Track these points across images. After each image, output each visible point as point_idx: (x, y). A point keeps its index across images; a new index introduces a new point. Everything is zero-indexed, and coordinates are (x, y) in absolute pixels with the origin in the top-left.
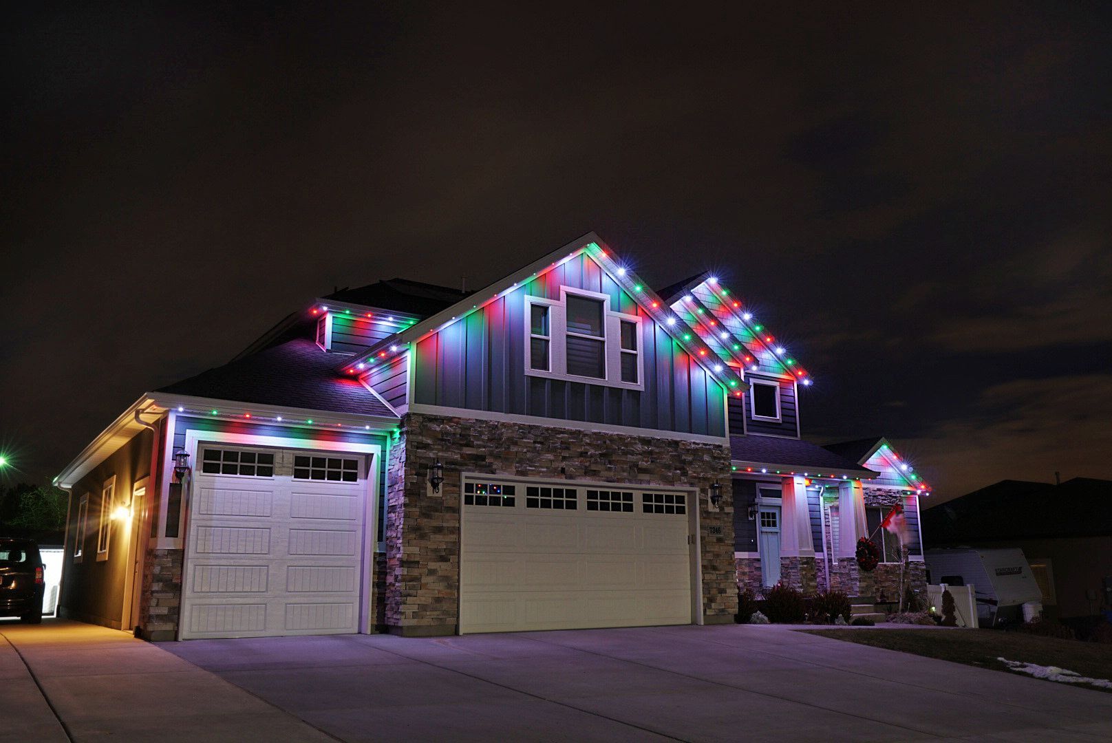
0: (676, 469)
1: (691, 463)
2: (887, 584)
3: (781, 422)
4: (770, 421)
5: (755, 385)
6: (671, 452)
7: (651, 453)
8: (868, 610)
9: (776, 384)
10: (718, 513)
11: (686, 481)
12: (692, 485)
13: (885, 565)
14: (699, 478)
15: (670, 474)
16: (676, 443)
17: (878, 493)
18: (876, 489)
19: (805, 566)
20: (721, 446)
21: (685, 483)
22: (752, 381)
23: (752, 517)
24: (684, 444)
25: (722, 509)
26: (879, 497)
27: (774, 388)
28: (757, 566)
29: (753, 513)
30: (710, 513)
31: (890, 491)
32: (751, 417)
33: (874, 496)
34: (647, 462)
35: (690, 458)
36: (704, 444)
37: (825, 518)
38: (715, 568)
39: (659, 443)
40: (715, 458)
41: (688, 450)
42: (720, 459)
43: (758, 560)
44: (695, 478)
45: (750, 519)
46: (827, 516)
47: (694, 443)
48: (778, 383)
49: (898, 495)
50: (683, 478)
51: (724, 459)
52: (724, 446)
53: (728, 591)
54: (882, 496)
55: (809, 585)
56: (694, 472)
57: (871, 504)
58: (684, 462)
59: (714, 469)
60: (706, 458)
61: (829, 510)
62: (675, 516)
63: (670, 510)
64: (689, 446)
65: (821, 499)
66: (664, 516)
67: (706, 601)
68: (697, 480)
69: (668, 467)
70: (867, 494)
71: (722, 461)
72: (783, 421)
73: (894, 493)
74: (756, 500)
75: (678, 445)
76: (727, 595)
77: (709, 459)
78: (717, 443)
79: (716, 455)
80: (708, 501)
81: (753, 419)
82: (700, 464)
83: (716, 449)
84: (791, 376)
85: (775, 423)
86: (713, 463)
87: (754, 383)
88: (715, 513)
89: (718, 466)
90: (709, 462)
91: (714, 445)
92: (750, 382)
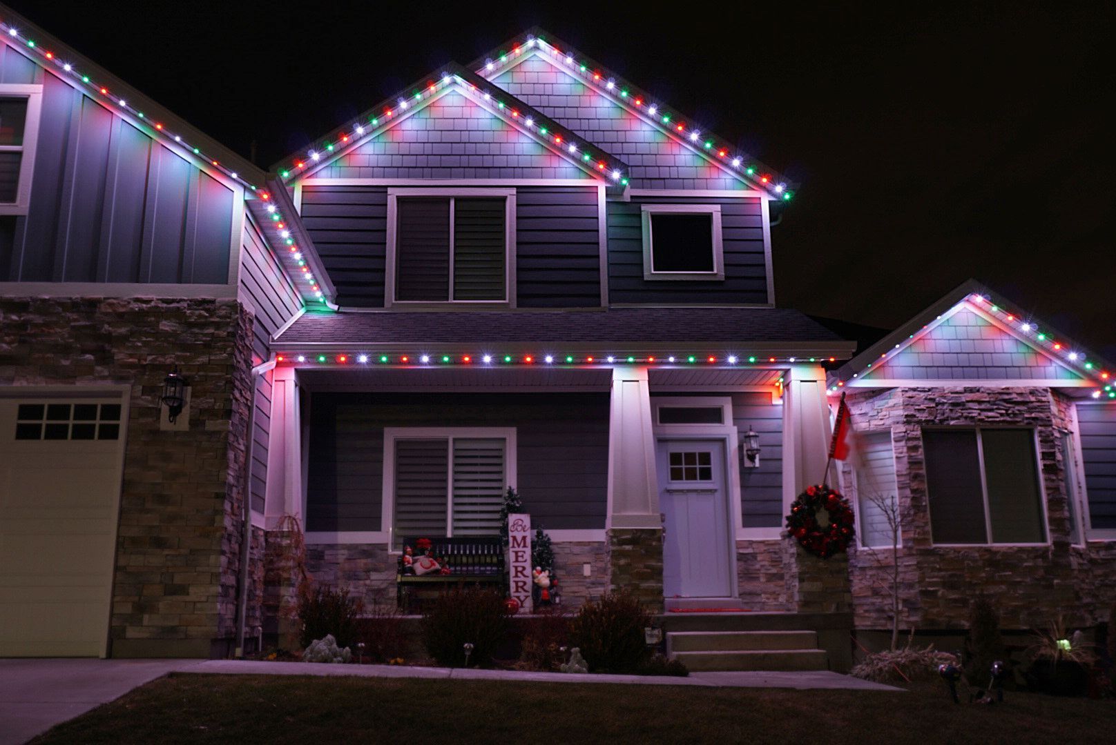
0: (84, 352)
1: (123, 339)
2: (992, 590)
3: (723, 279)
4: (696, 279)
5: (656, 218)
6: (75, 320)
7: (23, 325)
8: (800, 641)
9: (715, 210)
10: (185, 433)
11: (106, 373)
12: (121, 379)
13: (988, 550)
14: (144, 367)
15: (66, 363)
16: (93, 304)
17: (970, 396)
18: (959, 389)
19: (628, 547)
20: (213, 302)
21: (104, 378)
22: (647, 209)
24: (111, 305)
25: (195, 423)
26: (971, 405)
27: (708, 218)
30: (165, 432)
31: (1007, 391)
32: (643, 277)
33: (954, 404)
34: (9, 343)
35: (123, 330)
36: (164, 301)
38: (160, 543)
39: (44, 306)
40: (191, 325)
41: (121, 315)
42: (203, 326)
44: (131, 366)
47: (137, 300)
48: (718, 207)
49: (1033, 399)
50: (99, 368)
51: (217, 326)
52: (219, 299)
53: (192, 590)
54: (980, 402)
55: (637, 587)
56: (131, 356)
57: (941, 421)
58: (109, 338)
59: (185, 347)
60: (166, 326)
62: (96, 445)
63: (83, 433)
64: (124, 306)
66: (69, 445)
67: (127, 609)
68: (133, 372)
69: (65, 350)
70: (933, 400)
71: (211, 331)
72: (726, 277)
73: (1021, 394)
75: (96, 306)
76: (187, 598)
77: (174, 328)
78: (200, 297)
79: (195, 319)
80: (160, 410)
81: (645, 279)
82: (148, 339)
83: (195, 307)
84: (753, 189)
85: (707, 281)
86: (184, 334)
87: (651, 213)
88: (176, 433)
89: (196, 341)
90: (174, 334)
91: (191, 301)
92: (643, 213)
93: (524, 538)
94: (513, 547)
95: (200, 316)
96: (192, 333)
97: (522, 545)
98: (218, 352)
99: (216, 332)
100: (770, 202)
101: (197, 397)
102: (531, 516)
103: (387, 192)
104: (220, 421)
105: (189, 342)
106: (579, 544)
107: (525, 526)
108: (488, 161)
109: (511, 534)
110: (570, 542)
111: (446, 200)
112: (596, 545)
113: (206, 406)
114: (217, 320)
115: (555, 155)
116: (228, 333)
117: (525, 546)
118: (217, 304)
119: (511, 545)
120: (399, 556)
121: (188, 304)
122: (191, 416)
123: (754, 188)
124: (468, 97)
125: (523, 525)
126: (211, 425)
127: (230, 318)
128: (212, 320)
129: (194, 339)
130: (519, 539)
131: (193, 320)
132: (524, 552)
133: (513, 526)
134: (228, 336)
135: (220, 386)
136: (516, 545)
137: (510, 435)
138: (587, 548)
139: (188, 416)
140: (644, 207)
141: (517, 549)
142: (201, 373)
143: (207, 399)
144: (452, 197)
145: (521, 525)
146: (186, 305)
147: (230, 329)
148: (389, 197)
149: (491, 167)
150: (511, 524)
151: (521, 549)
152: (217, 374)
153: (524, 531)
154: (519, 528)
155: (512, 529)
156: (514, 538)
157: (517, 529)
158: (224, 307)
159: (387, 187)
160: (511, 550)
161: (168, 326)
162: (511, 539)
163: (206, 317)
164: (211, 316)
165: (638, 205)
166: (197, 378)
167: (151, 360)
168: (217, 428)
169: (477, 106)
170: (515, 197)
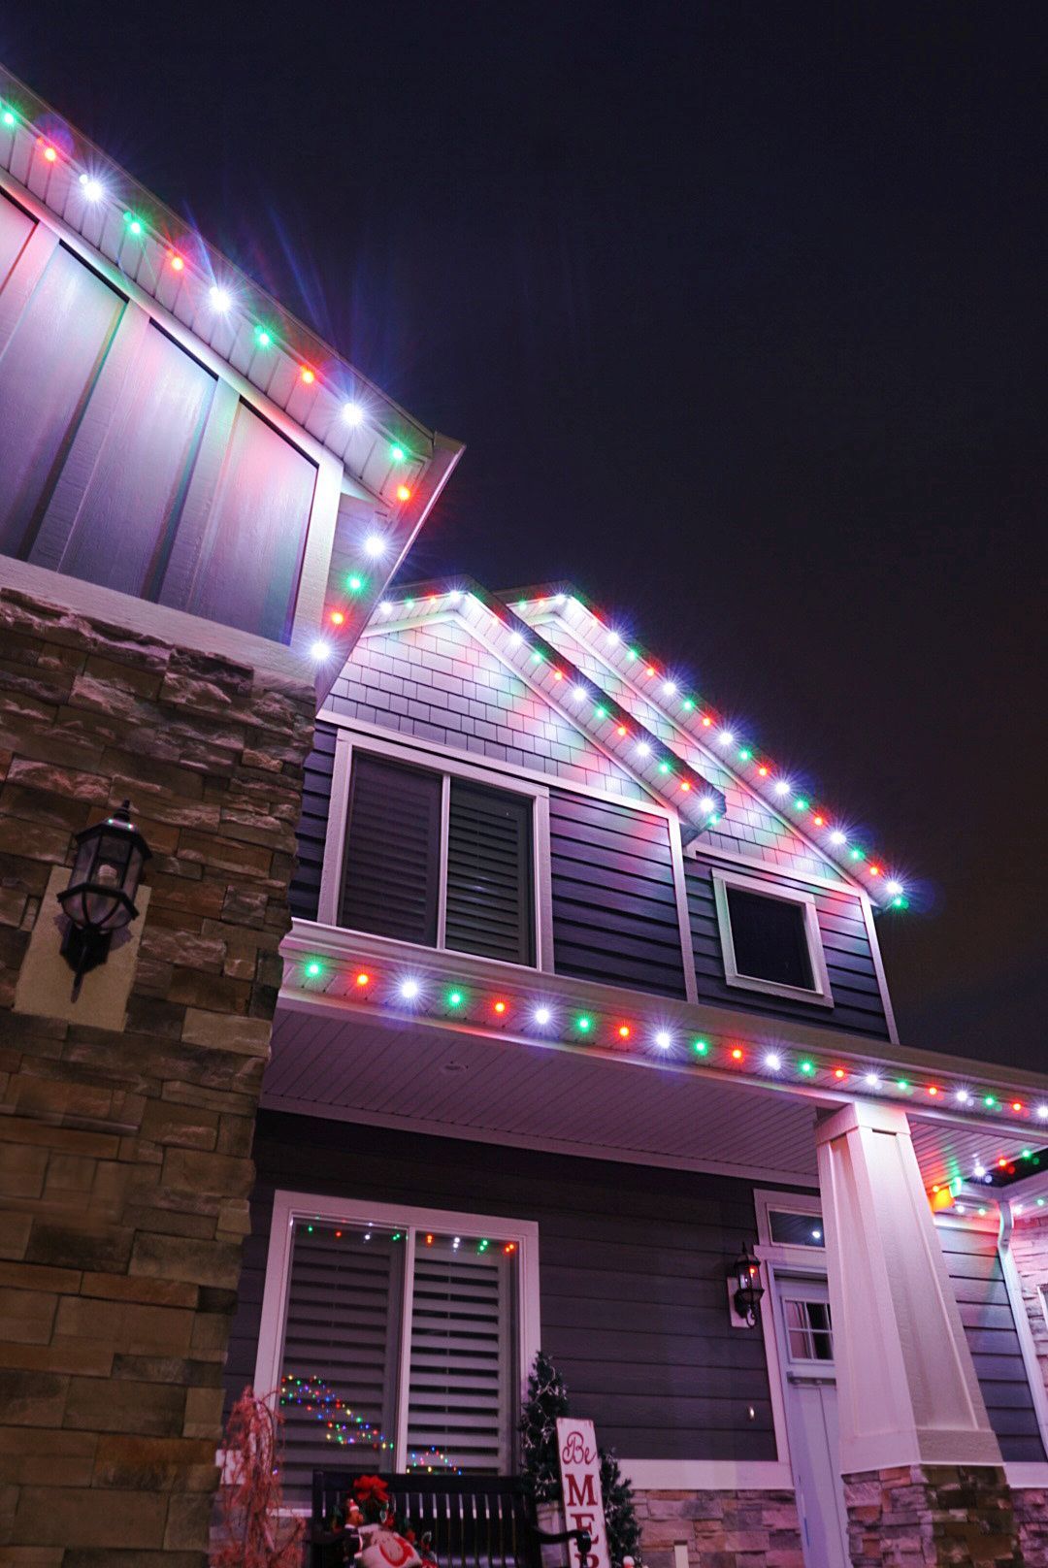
4: (793, 997)
5: (733, 890)
9: (808, 899)
19: (960, 1514)
20: (246, 673)
22: (721, 878)
23: (743, 1315)
25: (149, 1009)
27: (799, 908)
28: (781, 1524)
29: (748, 1301)
30: (27, 1021)
32: (725, 979)
36: (98, 626)
37: (1034, 1331)
42: (211, 724)
43: (784, 1498)
45: (737, 1321)
46: (1036, 1322)
47: (17, 600)
48: (811, 897)
52: (262, 672)
61: (1042, 1297)
65: (1007, 1259)
72: (836, 1004)
74: (760, 1252)
77: (121, 706)
78: (209, 648)
79: (188, 700)
80: (26, 938)
81: (729, 983)
82: (26, 712)
83: (192, 670)
84: (849, 883)
85: (812, 1004)
86: (150, 732)
87: (727, 883)
88: (74, 1034)
89: (182, 756)
90: (116, 720)
91: (182, 651)
92: (715, 880)
93: (588, 1479)
94: (572, 1503)
95: (206, 697)
96: (173, 733)
97: (586, 1499)
98: (250, 808)
99: (247, 750)
100: (872, 907)
101: (171, 926)
102: (596, 1426)
103: (336, 735)
104: (238, 1019)
105: (162, 755)
106: (665, 1494)
107: (587, 1449)
108: (504, 737)
109: (565, 1469)
110: (647, 1491)
111: (437, 776)
112: (693, 1497)
113: (196, 960)
114: (255, 720)
115: (605, 756)
116: (285, 762)
117: (592, 1502)
118: (256, 682)
119: (567, 1499)
120: (307, 1519)
121: (172, 656)
122: (136, 984)
123: (849, 880)
124: (474, 636)
125: (584, 1448)
126: (203, 1028)
127: (291, 727)
128: (242, 716)
129: (178, 751)
130: (580, 1483)
131: (183, 701)
132: (591, 1516)
133: (567, 1448)
134: (283, 771)
135: (251, 908)
136: (576, 1500)
137: (525, 1238)
138: (678, 1505)
139: (128, 979)
140: (715, 872)
141: (578, 1509)
142: (192, 855)
143: (198, 936)
144: (448, 773)
145: (580, 1448)
146: (166, 657)
147: (291, 756)
148: (338, 743)
149: (509, 746)
150: (562, 1444)
151: (585, 1509)
152: (238, 869)
153: (588, 1463)
154: (579, 1455)
155: (567, 1459)
156: (571, 1478)
157: (574, 1457)
158: (278, 696)
159: (337, 727)
160: (569, 1510)
161: (103, 693)
162: (565, 1482)
163: (222, 703)
164: (240, 707)
165: (708, 868)
166: (176, 867)
167: (28, 773)
168: (226, 1044)
169: (488, 653)
170: (548, 801)
